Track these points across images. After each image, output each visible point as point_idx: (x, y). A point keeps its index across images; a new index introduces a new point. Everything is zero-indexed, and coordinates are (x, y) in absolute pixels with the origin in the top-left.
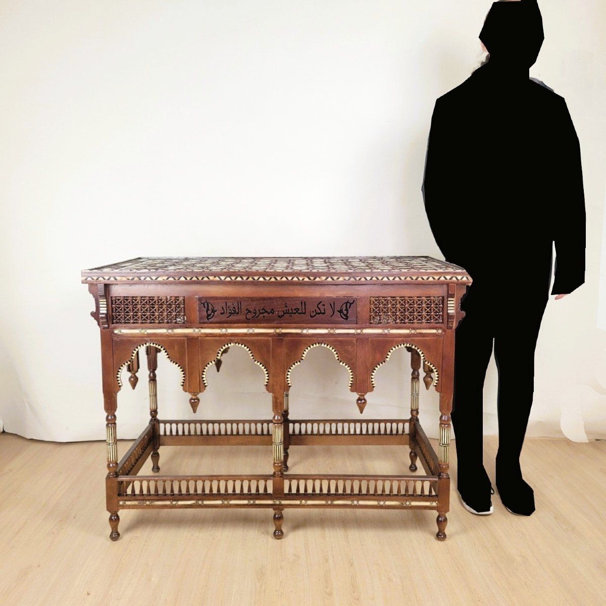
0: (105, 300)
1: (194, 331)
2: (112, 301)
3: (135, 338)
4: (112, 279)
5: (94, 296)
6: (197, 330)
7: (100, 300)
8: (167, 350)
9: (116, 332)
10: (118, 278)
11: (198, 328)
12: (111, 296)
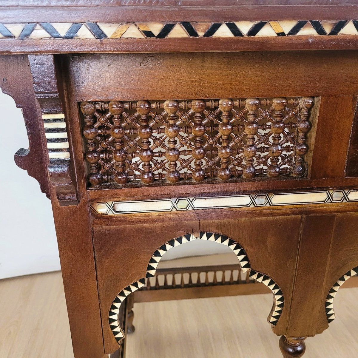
0: (62, 116)
1: (330, 197)
2: (82, 116)
3: (157, 225)
4: (85, 33)
5: (19, 103)
6: (337, 196)
7: (45, 117)
8: (245, 248)
9: (102, 209)
10: (109, 30)
11: (340, 189)
12: (78, 99)
